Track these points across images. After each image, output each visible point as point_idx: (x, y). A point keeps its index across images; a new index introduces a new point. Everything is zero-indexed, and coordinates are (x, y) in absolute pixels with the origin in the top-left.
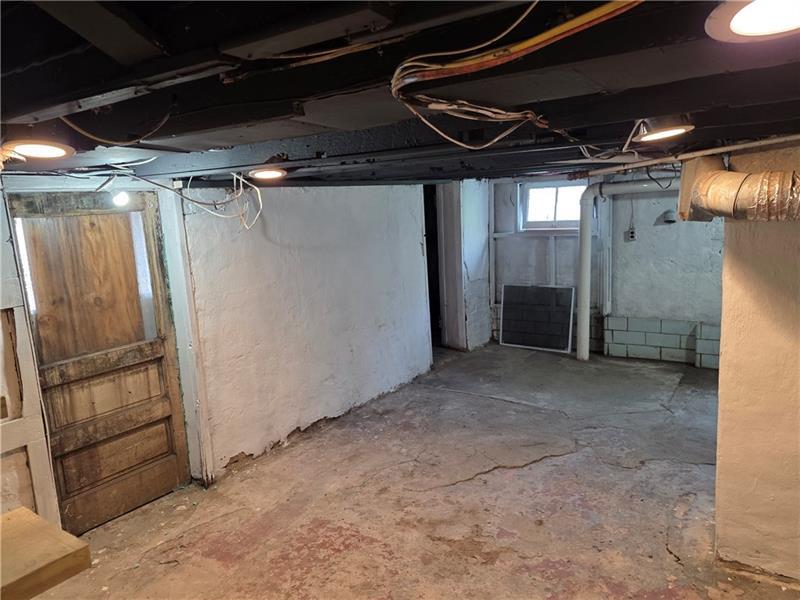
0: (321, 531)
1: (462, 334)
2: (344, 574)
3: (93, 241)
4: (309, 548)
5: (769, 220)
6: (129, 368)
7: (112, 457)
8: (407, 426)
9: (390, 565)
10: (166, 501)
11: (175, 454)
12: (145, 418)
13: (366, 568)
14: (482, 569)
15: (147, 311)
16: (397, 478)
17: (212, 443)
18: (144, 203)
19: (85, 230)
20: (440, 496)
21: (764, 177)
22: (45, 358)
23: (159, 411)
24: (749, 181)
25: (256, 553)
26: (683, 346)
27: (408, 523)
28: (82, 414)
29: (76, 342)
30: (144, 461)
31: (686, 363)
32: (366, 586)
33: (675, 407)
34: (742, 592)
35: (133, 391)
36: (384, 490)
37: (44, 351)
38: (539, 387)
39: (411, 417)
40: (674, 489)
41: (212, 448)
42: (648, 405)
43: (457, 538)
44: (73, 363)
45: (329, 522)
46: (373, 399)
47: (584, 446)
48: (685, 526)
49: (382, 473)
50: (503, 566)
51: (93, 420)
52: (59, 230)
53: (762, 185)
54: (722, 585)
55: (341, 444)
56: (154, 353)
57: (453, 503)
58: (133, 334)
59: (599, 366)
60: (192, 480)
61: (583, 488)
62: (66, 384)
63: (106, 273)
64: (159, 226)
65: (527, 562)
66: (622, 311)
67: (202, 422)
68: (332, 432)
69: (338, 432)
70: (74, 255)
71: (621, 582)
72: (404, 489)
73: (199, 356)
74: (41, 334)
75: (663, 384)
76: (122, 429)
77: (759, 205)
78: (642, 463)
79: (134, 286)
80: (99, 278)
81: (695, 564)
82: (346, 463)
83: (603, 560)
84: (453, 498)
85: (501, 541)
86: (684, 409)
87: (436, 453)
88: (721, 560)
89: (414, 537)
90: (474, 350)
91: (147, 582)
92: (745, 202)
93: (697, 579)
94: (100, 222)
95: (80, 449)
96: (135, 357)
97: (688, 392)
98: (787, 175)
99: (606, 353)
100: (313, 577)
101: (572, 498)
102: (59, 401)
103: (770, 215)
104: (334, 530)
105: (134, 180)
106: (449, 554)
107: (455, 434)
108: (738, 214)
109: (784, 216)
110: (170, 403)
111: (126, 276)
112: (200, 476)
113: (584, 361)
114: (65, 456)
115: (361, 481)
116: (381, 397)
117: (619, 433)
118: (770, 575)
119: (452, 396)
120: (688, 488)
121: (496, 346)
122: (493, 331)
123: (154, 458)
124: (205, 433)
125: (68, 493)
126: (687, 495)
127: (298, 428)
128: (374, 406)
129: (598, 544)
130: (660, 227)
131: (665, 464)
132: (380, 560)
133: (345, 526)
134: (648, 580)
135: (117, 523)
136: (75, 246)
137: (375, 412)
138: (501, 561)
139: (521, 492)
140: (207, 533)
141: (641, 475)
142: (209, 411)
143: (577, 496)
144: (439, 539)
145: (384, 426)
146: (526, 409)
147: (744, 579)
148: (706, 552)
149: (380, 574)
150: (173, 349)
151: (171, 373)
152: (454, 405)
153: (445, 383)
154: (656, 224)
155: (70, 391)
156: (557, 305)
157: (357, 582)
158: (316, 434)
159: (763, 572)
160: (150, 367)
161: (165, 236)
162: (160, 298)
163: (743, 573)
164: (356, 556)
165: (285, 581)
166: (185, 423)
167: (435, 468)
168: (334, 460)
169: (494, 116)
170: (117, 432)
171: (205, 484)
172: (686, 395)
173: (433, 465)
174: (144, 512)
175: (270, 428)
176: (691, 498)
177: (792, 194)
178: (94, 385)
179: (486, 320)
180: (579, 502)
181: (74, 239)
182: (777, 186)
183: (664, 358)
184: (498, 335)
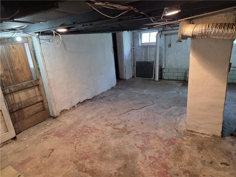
0: (85, 128)
1: (125, 76)
2: (91, 139)
3: (14, 52)
4: (82, 133)
5: (202, 38)
6: (29, 88)
7: (28, 112)
8: (109, 100)
9: (103, 136)
10: (44, 122)
11: (45, 110)
12: (35, 101)
13: (96, 137)
14: (127, 135)
15: (33, 72)
16: (106, 114)
17: (55, 107)
18: (28, 40)
19: (11, 49)
20: (117, 118)
21: (201, 25)
22: (4, 86)
23: (39, 99)
24: (196, 26)
25: (68, 135)
26: (183, 76)
27: (108, 125)
28: (17, 101)
29: (13, 81)
30: (37, 113)
31: (184, 80)
32: (96, 141)
33: (180, 92)
34: (192, 138)
35: (31, 94)
36: (102, 117)
37: (4, 84)
38: (145, 88)
39: (110, 98)
40: (177, 113)
41: (55, 108)
42: (173, 92)
43: (120, 128)
44: (13, 87)
45: (87, 126)
46: (100, 94)
47: (155, 103)
48: (180, 122)
49: (102, 113)
50: (132, 134)
51: (21, 102)
52: (3, 49)
53: (200, 27)
54: (187, 136)
55: (91, 106)
56: (36, 84)
57: (120, 119)
58: (29, 78)
59: (161, 82)
60: (51, 117)
61: (154, 114)
62: (11, 93)
63: (19, 61)
64: (33, 47)
65: (138, 133)
66: (167, 67)
67: (52, 101)
68: (89, 103)
69: (91, 103)
70: (9, 56)
71: (162, 137)
72: (108, 116)
73: (49, 84)
74: (2, 79)
75: (177, 86)
76: (29, 104)
77: (199, 34)
78: (170, 107)
79: (28, 65)
80: (17, 63)
81: (181, 131)
82: (92, 110)
83: (158, 132)
84: (120, 118)
85: (132, 128)
86: (182, 92)
87: (116, 107)
88: (188, 130)
89: (109, 128)
90: (128, 80)
91: (39, 143)
92: (195, 33)
93: (181, 135)
94: (15, 46)
95: (18, 110)
96: (31, 85)
97: (184, 88)
98: (207, 25)
99: (163, 78)
100: (83, 140)
101: (151, 117)
102: (10, 98)
103: (202, 36)
104: (89, 128)
105: (23, 33)
106: (118, 132)
107: (122, 102)
108: (193, 37)
109: (206, 37)
110: (42, 97)
111: (25, 62)
112: (53, 116)
113: (157, 81)
114: (13, 112)
115: (96, 115)
116: (102, 93)
117: (164, 99)
118: (200, 133)
119: (121, 92)
120: (181, 112)
121: (134, 78)
122: (133, 74)
123: (40, 112)
124: (53, 105)
125: (16, 122)
126: (181, 114)
127: (80, 102)
128: (100, 96)
129: (157, 128)
130: (178, 43)
131: (176, 107)
132: (100, 135)
133: (91, 127)
134: (169, 136)
135: (31, 129)
136: (9, 54)
137: (101, 97)
138: (132, 133)
139: (138, 115)
140: (55, 130)
141: (169, 110)
142: (54, 99)
143: (152, 116)
144: (116, 129)
145: (103, 100)
146: (140, 94)
147: (193, 135)
148: (184, 128)
149: (100, 138)
150: (41, 82)
151: (42, 89)
152: (122, 94)
153: (119, 89)
154: (176, 42)
155: (13, 95)
156: (150, 66)
157: (94, 140)
158: (85, 104)
159: (198, 133)
160: (35, 87)
161: (36, 50)
162: (36, 68)
163: (193, 133)
164: (94, 134)
165: (75, 141)
166: (47, 102)
167: (116, 111)
168: (89, 110)
169: (119, 7)
170: (28, 105)
171: (54, 118)
172: (183, 89)
173: (116, 110)
174: (38, 126)
175: (71, 102)
176: (182, 115)
177: (208, 30)
178: (20, 93)
179: (131, 71)
180: (153, 117)
181: (8, 51)
182: (204, 28)
183: (178, 79)
184: (134, 75)
